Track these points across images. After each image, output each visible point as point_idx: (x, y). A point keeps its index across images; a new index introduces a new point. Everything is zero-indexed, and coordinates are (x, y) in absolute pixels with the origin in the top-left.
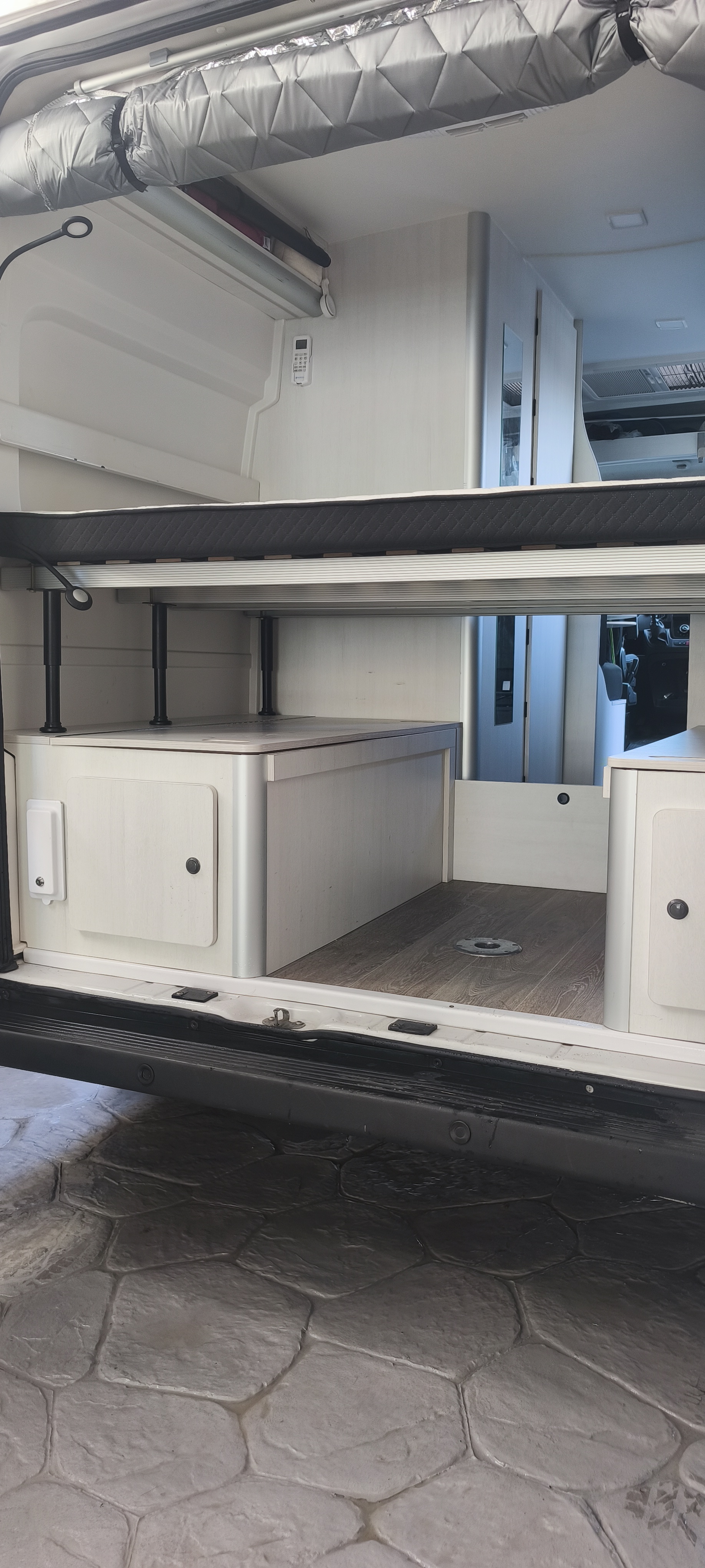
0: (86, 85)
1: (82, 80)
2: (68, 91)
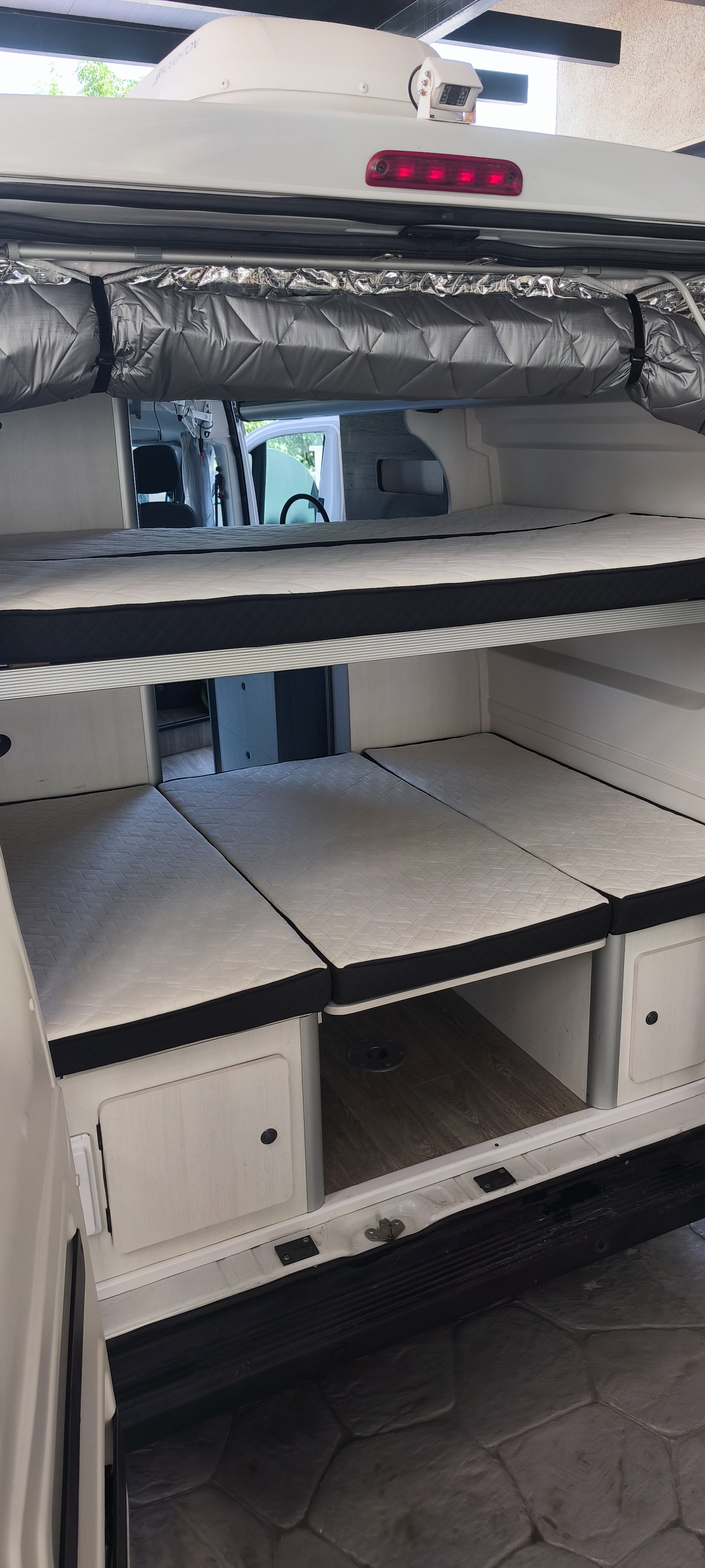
1: (25, 246)
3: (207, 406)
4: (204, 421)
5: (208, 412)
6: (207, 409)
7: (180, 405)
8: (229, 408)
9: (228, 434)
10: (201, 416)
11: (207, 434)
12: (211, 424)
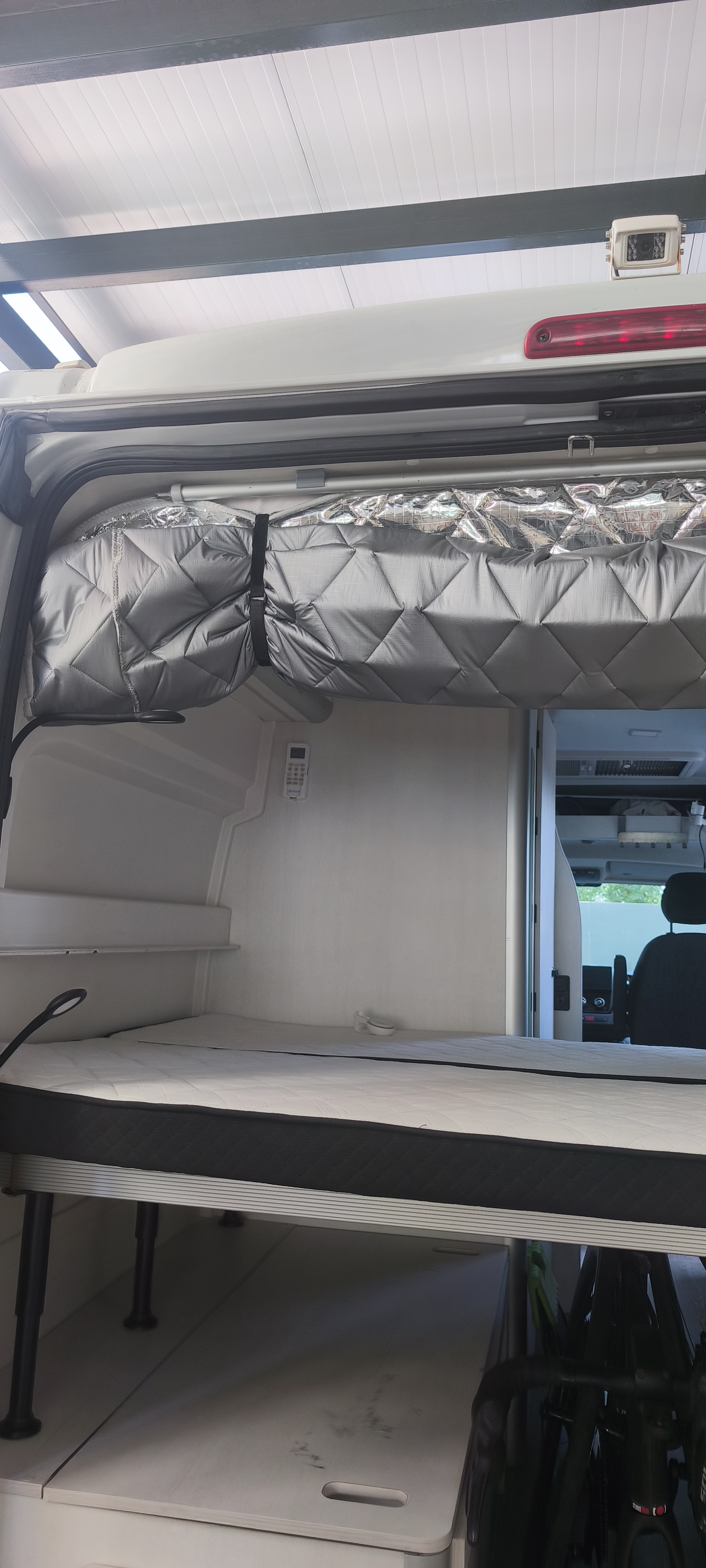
0: (188, 492)
1: (184, 484)
2: (159, 495)
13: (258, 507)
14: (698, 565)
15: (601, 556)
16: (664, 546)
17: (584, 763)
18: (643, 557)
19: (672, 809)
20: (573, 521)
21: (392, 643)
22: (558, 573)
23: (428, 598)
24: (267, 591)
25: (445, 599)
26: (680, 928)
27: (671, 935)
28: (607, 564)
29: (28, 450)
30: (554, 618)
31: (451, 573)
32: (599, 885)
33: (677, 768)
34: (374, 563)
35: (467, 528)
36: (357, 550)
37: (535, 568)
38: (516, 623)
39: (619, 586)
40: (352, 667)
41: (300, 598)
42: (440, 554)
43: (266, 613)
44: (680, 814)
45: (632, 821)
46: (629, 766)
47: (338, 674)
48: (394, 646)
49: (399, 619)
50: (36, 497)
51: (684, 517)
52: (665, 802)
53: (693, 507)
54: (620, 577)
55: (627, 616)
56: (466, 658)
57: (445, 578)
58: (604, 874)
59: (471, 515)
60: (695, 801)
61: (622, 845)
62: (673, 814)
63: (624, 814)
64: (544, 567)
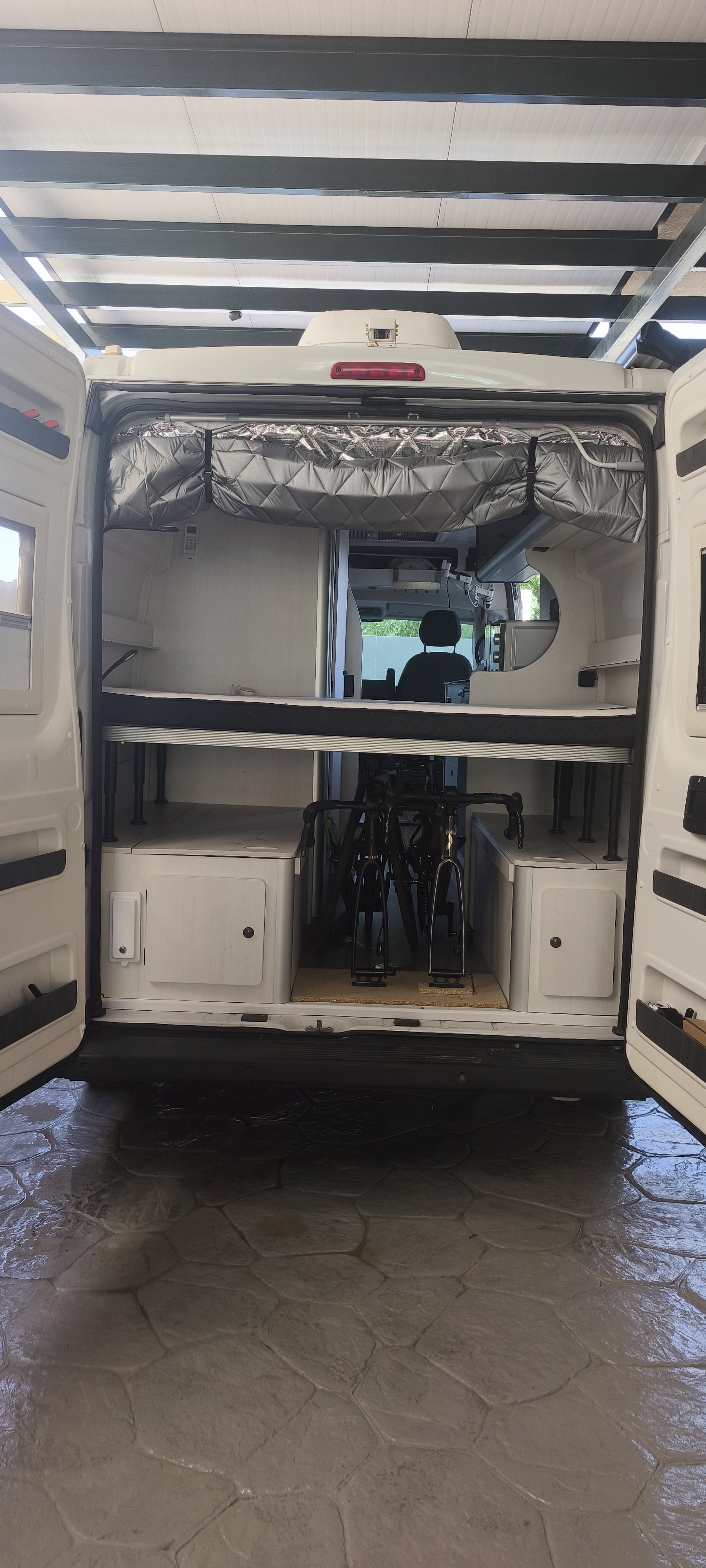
0: (172, 418)
1: (170, 414)
2: (160, 418)
3: (492, 586)
4: (487, 596)
5: (492, 590)
6: (491, 588)
7: (467, 583)
8: (509, 588)
9: (506, 607)
10: (484, 592)
11: (488, 606)
12: (492, 599)
13: (205, 426)
14: (399, 472)
15: (361, 466)
16: (387, 461)
17: (370, 532)
18: (377, 467)
19: (431, 565)
20: (351, 443)
21: (271, 499)
22: (343, 473)
23: (288, 480)
24: (213, 470)
25: (295, 481)
26: (431, 649)
27: (424, 653)
28: (363, 470)
29: (101, 399)
30: (341, 492)
31: (298, 469)
32: (381, 621)
33: (433, 537)
34: (264, 462)
35: (303, 441)
36: (256, 455)
37: (333, 470)
38: (326, 493)
39: (368, 479)
40: (252, 508)
41: (230, 475)
42: (293, 460)
43: (212, 480)
44: (436, 569)
45: (403, 573)
46: (400, 534)
47: (246, 510)
48: (273, 500)
49: (275, 488)
50: (105, 420)
51: (398, 445)
52: (426, 560)
53: (402, 441)
54: (368, 476)
55: (370, 493)
56: (304, 507)
57: (295, 472)
58: (385, 613)
59: (306, 437)
60: (445, 560)
61: (395, 591)
62: (431, 569)
63: (398, 568)
64: (337, 470)
